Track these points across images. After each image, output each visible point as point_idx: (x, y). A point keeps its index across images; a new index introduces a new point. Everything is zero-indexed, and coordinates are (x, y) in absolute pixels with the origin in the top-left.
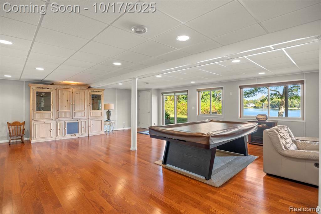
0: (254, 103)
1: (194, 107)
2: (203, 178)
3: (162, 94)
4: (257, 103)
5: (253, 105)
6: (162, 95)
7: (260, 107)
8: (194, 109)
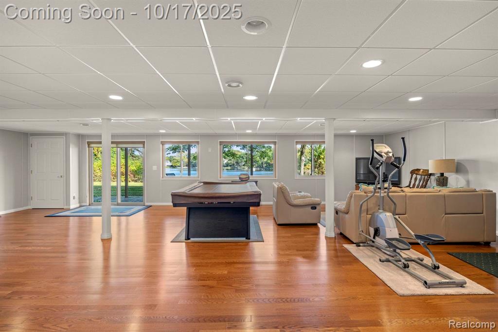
0: (170, 161)
1: (156, 167)
2: (244, 239)
3: (89, 143)
4: (174, 161)
5: (170, 164)
6: (89, 145)
7: (178, 166)
8: (156, 169)
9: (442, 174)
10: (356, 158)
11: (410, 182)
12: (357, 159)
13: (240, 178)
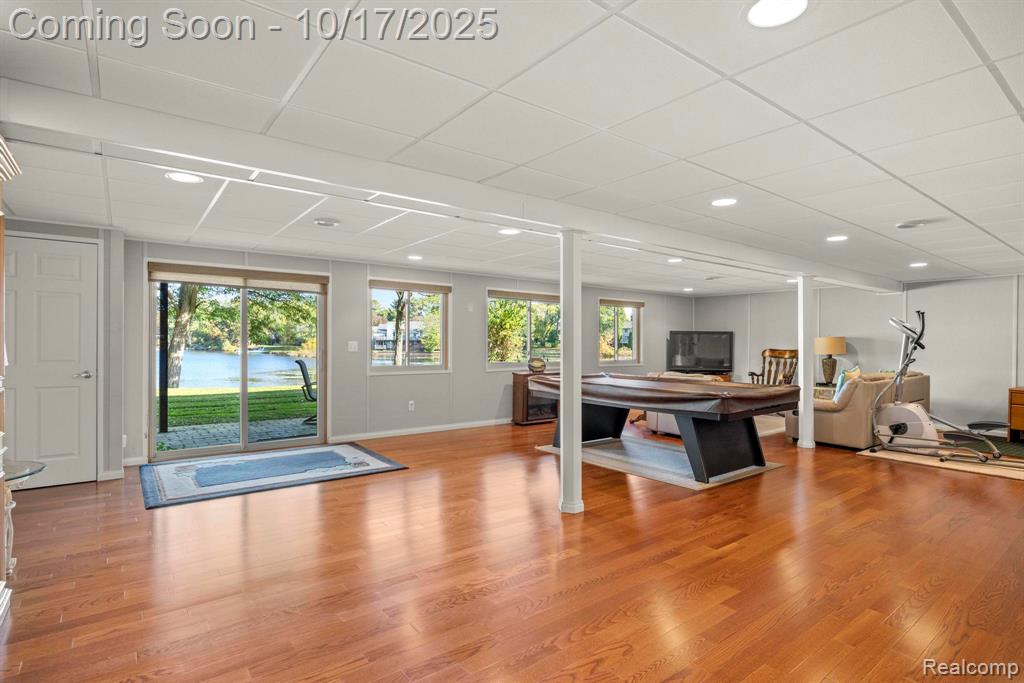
1: (355, 343)
8: (356, 349)
9: (830, 356)
10: (671, 332)
11: (764, 368)
12: (673, 334)
13: (531, 368)
